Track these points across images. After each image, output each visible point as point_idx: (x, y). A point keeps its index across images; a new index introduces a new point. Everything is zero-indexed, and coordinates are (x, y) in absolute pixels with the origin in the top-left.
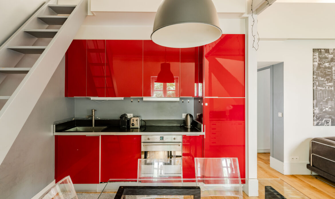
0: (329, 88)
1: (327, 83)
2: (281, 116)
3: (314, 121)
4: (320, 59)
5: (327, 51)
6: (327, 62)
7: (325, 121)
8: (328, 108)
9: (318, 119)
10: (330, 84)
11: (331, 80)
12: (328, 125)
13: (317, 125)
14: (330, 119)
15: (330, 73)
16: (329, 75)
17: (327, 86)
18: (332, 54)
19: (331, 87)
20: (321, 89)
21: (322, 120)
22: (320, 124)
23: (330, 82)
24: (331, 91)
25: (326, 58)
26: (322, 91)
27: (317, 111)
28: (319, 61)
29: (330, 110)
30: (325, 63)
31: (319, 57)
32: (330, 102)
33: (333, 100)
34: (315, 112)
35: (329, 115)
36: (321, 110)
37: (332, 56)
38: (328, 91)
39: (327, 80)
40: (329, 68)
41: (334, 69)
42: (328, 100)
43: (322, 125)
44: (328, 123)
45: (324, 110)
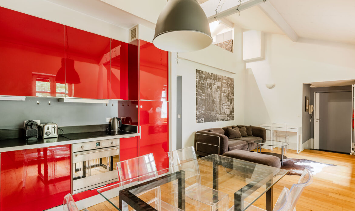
1: (202, 94)
2: (180, 117)
3: (196, 120)
5: (202, 72)
6: (202, 80)
7: (202, 119)
9: (198, 118)
10: (204, 95)
13: (198, 122)
14: (204, 118)
15: (203, 87)
16: (203, 89)
17: (202, 96)
18: (204, 74)
23: (204, 94)
24: (204, 99)
25: (202, 77)
26: (200, 99)
27: (198, 113)
28: (199, 78)
29: (203, 112)
31: (199, 76)
32: (203, 107)
33: (205, 106)
34: (197, 113)
35: (203, 115)
36: (200, 112)
37: (204, 76)
38: (202, 99)
39: (202, 92)
40: (203, 84)
41: (205, 85)
42: (202, 105)
43: (200, 122)
44: (202, 121)
45: (201, 112)
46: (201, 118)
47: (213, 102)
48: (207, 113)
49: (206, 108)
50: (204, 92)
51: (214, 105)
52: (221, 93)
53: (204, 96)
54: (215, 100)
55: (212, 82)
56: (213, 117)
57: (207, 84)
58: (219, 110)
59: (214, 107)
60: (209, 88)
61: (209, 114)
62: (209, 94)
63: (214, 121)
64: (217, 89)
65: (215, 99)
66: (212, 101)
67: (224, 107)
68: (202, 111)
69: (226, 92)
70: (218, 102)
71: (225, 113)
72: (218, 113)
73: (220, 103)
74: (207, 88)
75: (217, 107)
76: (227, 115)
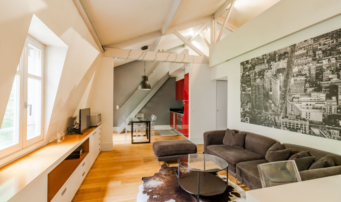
0: (248, 92)
1: (247, 88)
4: (244, 69)
5: (247, 62)
8: (247, 108)
9: (242, 117)
10: (249, 89)
11: (250, 86)
12: (248, 123)
13: (242, 121)
14: (249, 118)
15: (249, 80)
17: (247, 90)
18: (250, 63)
19: (250, 92)
20: (244, 94)
21: (244, 118)
22: (243, 120)
23: (249, 87)
24: (249, 94)
25: (247, 68)
26: (245, 95)
27: (242, 111)
28: (243, 71)
29: (249, 110)
30: (246, 72)
33: (250, 102)
35: (248, 114)
37: (250, 65)
38: (248, 95)
39: (247, 86)
40: (249, 76)
41: (251, 76)
42: (248, 102)
43: (244, 122)
44: (247, 120)
45: (245, 110)
46: (246, 117)
47: (267, 96)
48: (255, 112)
49: (252, 105)
50: (249, 86)
51: (268, 101)
52: (288, 78)
53: (249, 91)
54: (271, 93)
55: (263, 68)
56: (266, 119)
57: (255, 74)
58: (281, 109)
59: (268, 104)
60: (257, 78)
61: (258, 114)
62: (258, 86)
63: (268, 126)
64: (275, 75)
65: (271, 91)
66: (264, 95)
67: (298, 105)
68: (247, 109)
69: (303, 73)
70: (279, 97)
71: (300, 116)
72: (276, 115)
73: (283, 97)
74: (255, 79)
75: (275, 105)
76: (311, 122)
